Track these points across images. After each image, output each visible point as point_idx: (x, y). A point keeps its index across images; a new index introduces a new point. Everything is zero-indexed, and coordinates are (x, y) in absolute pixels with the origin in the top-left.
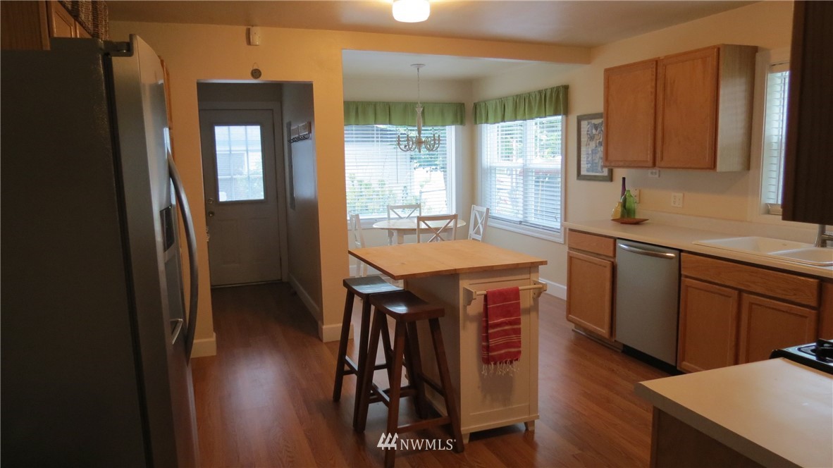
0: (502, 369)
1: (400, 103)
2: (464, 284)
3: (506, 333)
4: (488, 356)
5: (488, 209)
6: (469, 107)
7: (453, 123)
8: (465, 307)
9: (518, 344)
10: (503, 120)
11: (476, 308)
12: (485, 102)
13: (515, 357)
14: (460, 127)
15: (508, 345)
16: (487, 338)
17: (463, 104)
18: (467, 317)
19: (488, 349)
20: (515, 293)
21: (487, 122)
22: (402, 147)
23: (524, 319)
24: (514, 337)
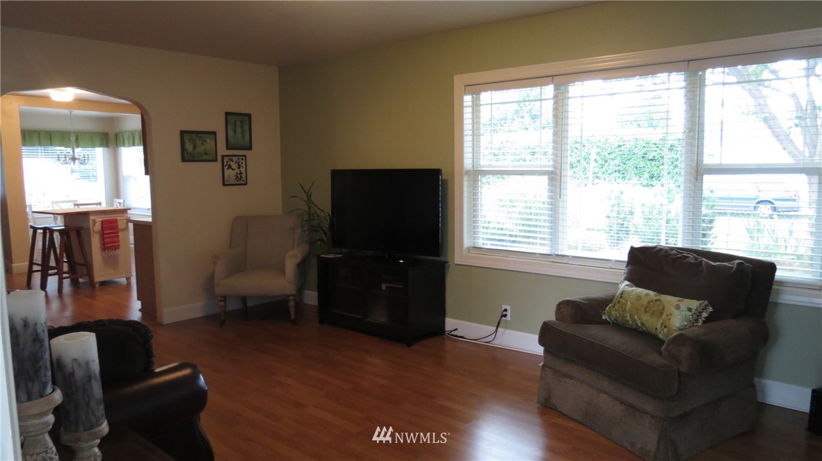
0: (112, 253)
1: (58, 132)
2: (92, 218)
3: (112, 237)
4: (105, 247)
5: (124, 201)
6: (112, 136)
7: (100, 146)
8: (93, 227)
9: (118, 242)
10: (134, 145)
11: (98, 227)
12: (122, 133)
13: (117, 247)
14: (106, 149)
15: (113, 242)
16: (103, 240)
17: (108, 134)
18: (94, 232)
19: (104, 244)
20: (116, 221)
21: (124, 146)
22: (62, 162)
23: (121, 234)
24: (116, 239)
